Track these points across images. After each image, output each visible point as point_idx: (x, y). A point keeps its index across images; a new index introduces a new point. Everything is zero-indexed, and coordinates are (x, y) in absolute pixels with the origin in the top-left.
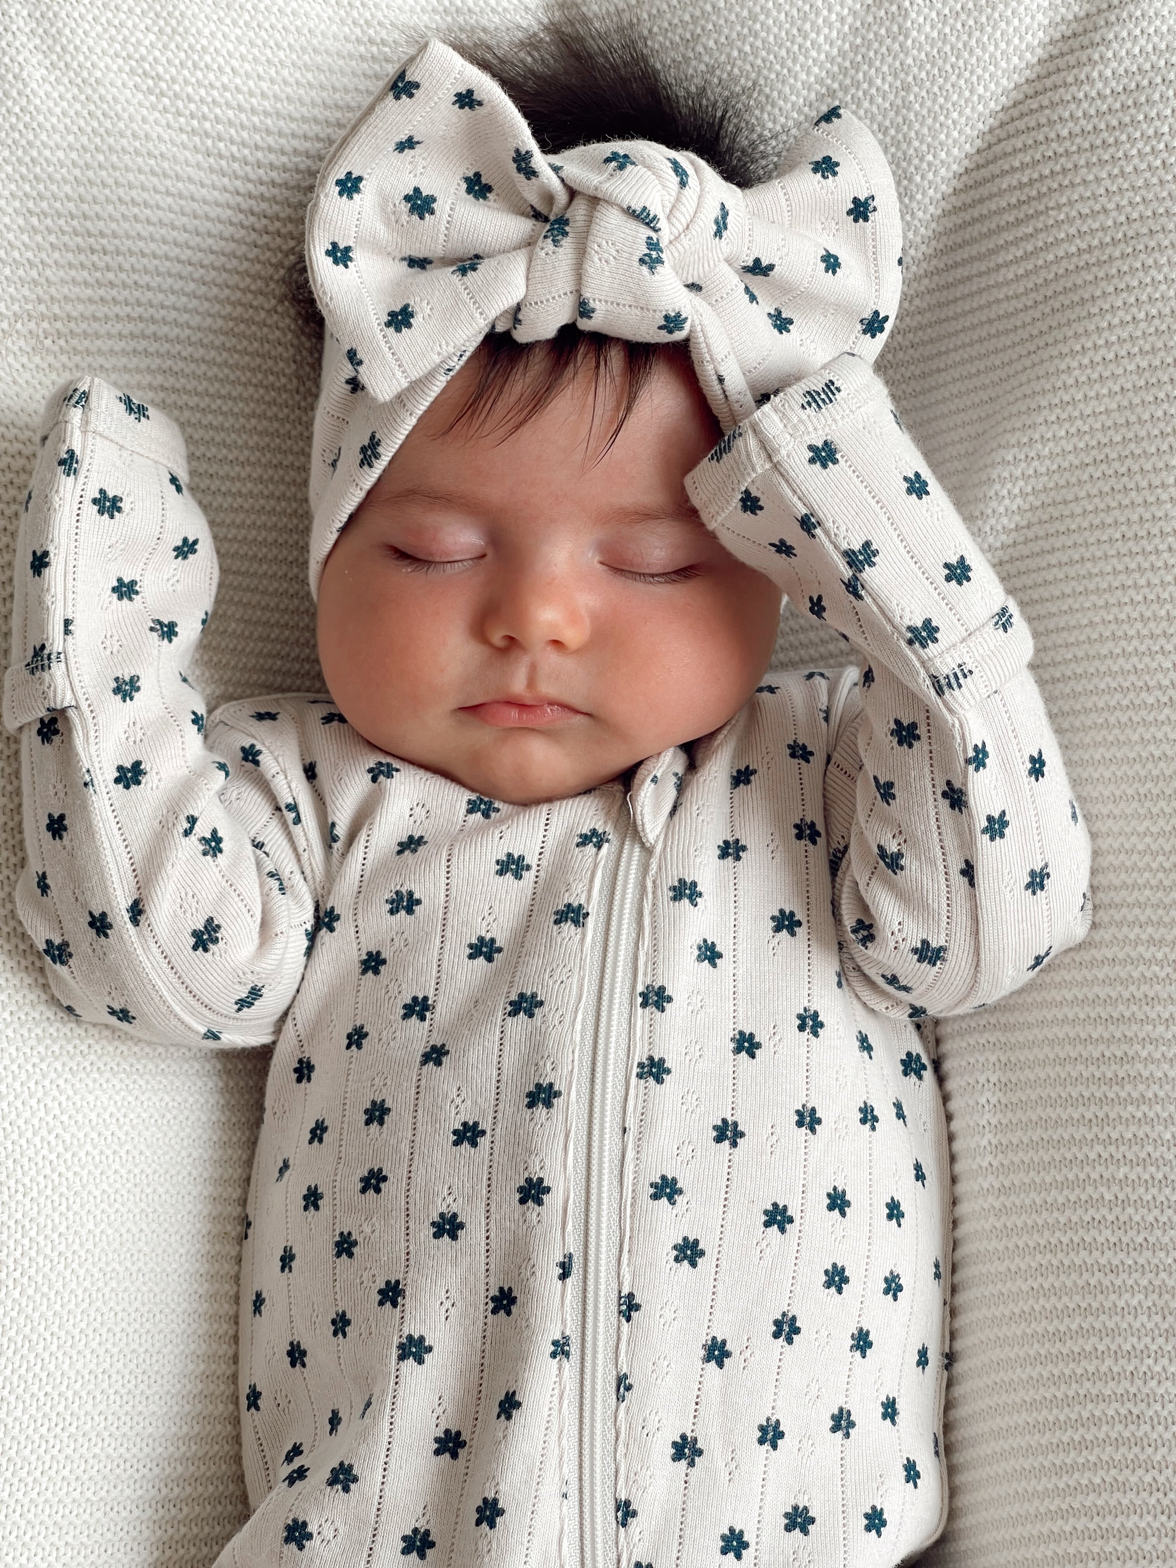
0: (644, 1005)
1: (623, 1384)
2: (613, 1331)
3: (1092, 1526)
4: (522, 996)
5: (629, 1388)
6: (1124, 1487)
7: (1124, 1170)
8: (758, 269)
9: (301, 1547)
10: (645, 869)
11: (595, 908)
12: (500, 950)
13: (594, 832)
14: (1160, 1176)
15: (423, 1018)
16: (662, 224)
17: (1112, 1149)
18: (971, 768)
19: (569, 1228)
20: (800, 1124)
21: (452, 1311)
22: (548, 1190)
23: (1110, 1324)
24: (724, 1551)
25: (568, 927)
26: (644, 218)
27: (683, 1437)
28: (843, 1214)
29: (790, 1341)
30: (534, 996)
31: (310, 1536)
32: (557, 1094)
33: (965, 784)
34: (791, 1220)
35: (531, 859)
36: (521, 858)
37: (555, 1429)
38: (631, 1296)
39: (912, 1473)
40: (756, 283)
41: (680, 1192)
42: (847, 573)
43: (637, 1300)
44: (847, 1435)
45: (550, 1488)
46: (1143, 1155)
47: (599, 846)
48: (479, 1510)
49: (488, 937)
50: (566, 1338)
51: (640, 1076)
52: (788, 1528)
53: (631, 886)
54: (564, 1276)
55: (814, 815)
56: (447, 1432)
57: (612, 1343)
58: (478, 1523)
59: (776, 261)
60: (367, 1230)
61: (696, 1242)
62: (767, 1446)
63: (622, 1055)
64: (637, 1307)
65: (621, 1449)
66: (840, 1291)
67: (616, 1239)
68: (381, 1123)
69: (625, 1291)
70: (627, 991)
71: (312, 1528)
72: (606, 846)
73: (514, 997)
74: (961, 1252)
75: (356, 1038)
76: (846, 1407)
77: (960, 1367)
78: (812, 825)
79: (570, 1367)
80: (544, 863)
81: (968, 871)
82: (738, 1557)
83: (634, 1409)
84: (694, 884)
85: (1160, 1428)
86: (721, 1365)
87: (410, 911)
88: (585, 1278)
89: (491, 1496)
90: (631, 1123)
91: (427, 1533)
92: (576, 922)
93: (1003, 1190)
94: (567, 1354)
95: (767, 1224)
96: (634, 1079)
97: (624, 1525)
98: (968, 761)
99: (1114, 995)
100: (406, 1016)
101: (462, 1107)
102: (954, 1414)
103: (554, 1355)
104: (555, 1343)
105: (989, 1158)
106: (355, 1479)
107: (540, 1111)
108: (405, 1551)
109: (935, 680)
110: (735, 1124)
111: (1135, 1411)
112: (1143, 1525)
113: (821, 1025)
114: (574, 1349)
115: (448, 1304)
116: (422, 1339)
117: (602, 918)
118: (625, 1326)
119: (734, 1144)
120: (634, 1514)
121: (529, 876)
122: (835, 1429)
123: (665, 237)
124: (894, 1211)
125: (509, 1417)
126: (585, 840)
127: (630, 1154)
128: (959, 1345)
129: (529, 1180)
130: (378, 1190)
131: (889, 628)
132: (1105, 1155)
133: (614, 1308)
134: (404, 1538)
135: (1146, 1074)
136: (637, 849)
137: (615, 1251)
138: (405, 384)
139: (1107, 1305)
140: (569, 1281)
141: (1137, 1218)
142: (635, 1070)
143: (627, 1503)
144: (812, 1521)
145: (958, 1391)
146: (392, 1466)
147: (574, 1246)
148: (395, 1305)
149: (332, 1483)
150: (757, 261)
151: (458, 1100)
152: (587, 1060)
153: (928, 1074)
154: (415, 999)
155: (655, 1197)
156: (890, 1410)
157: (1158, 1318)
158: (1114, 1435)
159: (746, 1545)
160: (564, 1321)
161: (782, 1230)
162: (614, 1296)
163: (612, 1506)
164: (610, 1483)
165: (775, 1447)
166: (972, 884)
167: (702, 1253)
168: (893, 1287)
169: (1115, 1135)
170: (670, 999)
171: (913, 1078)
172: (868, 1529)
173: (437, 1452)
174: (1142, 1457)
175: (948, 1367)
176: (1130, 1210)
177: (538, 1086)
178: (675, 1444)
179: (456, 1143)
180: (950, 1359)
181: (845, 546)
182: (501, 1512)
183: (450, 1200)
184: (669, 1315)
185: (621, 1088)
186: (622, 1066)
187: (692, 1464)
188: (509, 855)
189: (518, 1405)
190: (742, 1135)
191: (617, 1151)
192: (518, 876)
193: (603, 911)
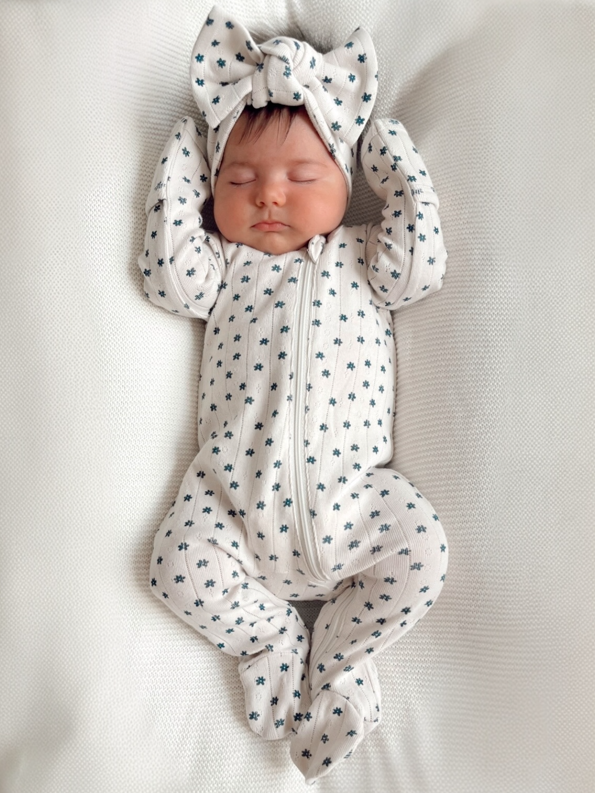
0: (314, 305)
1: (307, 409)
2: (304, 394)
3: (436, 453)
4: (279, 302)
5: (308, 410)
6: (445, 442)
7: (449, 356)
8: (327, 80)
9: (217, 454)
10: (314, 268)
11: (299, 278)
12: (273, 292)
13: (299, 259)
14: (459, 357)
15: (251, 311)
16: (290, 61)
17: (445, 351)
18: (418, 217)
19: (292, 365)
20: (359, 341)
21: (260, 390)
22: (286, 355)
23: (443, 399)
24: (334, 454)
25: (292, 283)
26: (283, 59)
27: (323, 424)
28: (369, 367)
29: (353, 400)
30: (282, 302)
31: (220, 451)
32: (289, 329)
33: (415, 223)
34: (354, 367)
35: (282, 267)
36: (279, 266)
37: (288, 420)
38: (310, 384)
39: (385, 440)
40: (327, 85)
41: (324, 357)
42: (393, 162)
43: (311, 386)
44: (368, 427)
45: (286, 436)
46: (454, 352)
47: (300, 262)
48: (266, 442)
49: (269, 288)
50: (291, 395)
51: (313, 324)
52: (352, 450)
53: (310, 272)
54: (291, 378)
55: (363, 257)
56: (258, 423)
57: (304, 397)
58: (266, 445)
59: (333, 77)
60: (235, 370)
61: (328, 371)
62: (346, 428)
63: (308, 319)
64: (311, 388)
65: (306, 426)
66: (367, 388)
67: (306, 369)
68: (239, 340)
69: (308, 383)
70: (309, 301)
71: (220, 449)
72: (302, 263)
73: (276, 302)
74: (398, 385)
75: (232, 319)
76: (368, 420)
77: (397, 416)
78: (362, 260)
79: (292, 403)
80: (285, 268)
81: (412, 251)
82: (338, 456)
83: (310, 415)
84: (328, 272)
85: (457, 426)
86: (334, 405)
87: (247, 281)
88: (297, 379)
89: (270, 438)
90: (310, 337)
91: (253, 450)
92: (294, 282)
93: (412, 366)
94: (291, 400)
95: (348, 368)
96: (311, 326)
97: (306, 446)
98: (417, 216)
99: (447, 308)
100: (246, 311)
101: (262, 335)
102: (395, 428)
103: (288, 400)
104: (288, 397)
105: (409, 358)
106: (232, 435)
107: (284, 333)
108: (247, 455)
109: (412, 190)
110: (340, 340)
111: (450, 422)
112: (451, 452)
113: (364, 315)
114: (293, 399)
115: (259, 388)
116: (251, 398)
117: (302, 281)
118: (308, 393)
119: (339, 345)
120: (309, 444)
121: (281, 272)
122: (365, 425)
123: (292, 66)
124: (383, 369)
125: (275, 416)
126: (297, 261)
127: (310, 346)
128: (397, 410)
129: (281, 353)
130: (238, 359)
131: (403, 176)
132: (443, 353)
133: (305, 388)
134: (247, 451)
135: (456, 329)
136: (311, 263)
137: (305, 372)
138: (219, 122)
139: (442, 393)
140: (292, 380)
141: (452, 369)
142: (311, 323)
143: (307, 441)
144: (359, 448)
145: (396, 422)
146: (243, 432)
147: (294, 370)
148: (244, 389)
149: (226, 436)
150: (326, 77)
151: (261, 332)
152: (298, 319)
153: (392, 336)
154: (249, 306)
155: (317, 357)
156: (380, 423)
157: (457, 396)
158: (443, 428)
159: (340, 453)
160: (291, 391)
161: (352, 370)
162: (305, 384)
163: (303, 442)
164: (303, 435)
165: (348, 428)
166: (412, 254)
167: (330, 374)
168: (381, 389)
169: (446, 347)
170: (321, 304)
171: (388, 336)
172: (374, 451)
173: (256, 428)
174: (451, 434)
175: (394, 416)
176: (450, 367)
177: (284, 327)
178: (321, 426)
179: (261, 344)
180: (395, 414)
181: (394, 154)
182: (272, 442)
183: (259, 360)
184: (320, 390)
185: (307, 327)
186: (308, 322)
187: (325, 431)
188: (276, 265)
189: (278, 413)
190: (342, 343)
191: (306, 345)
192: (278, 271)
193: (302, 279)
